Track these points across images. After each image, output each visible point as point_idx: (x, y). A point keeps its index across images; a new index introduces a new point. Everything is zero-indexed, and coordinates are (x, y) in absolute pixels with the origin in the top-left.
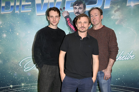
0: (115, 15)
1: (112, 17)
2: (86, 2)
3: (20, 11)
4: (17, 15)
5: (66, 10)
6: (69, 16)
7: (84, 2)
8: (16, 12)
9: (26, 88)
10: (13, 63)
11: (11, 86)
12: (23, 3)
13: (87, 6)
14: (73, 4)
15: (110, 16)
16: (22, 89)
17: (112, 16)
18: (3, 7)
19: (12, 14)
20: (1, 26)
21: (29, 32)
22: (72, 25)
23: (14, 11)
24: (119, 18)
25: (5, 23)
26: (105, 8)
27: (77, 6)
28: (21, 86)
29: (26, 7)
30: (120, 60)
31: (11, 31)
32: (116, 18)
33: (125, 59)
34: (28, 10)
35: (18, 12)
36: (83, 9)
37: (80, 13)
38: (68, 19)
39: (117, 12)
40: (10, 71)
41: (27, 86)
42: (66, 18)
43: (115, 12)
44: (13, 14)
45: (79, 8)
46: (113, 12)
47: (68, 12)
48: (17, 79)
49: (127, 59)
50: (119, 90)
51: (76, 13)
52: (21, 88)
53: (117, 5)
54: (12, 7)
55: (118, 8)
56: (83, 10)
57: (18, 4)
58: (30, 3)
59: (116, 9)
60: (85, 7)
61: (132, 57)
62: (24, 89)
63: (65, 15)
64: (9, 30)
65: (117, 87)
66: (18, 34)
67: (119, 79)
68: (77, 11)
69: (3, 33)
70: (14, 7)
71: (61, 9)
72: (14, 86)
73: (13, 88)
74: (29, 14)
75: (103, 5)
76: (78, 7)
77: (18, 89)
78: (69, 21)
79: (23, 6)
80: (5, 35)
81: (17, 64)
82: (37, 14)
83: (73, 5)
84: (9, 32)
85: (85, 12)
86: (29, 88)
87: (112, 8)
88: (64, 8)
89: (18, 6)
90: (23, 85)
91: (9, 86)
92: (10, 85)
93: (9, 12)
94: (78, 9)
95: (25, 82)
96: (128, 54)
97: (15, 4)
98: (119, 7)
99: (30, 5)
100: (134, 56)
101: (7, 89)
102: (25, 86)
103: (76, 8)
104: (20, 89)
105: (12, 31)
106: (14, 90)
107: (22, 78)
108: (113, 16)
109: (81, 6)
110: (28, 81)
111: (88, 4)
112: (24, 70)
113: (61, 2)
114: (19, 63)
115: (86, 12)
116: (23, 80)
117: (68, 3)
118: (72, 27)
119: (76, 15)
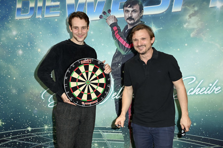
0: (189, 22)
1: (185, 26)
2: (143, 2)
3: (43, 16)
4: (39, 21)
5: (112, 14)
6: (117, 23)
7: (140, 1)
8: (37, 17)
9: (50, 133)
10: (31, 94)
11: (29, 129)
12: (48, 4)
13: (145, 8)
14: (123, 4)
15: (181, 23)
16: (45, 134)
17: (185, 23)
18: (19, 10)
19: (31, 21)
20: (16, 39)
22: (121, 38)
23: (35, 15)
24: (196, 27)
25: (21, 34)
26: (174, 10)
27: (129, 7)
28: (44, 130)
29: (52, 9)
30: (197, 93)
31: (29, 45)
32: (191, 27)
33: (205, 92)
34: (55, 14)
35: (41, 17)
36: (139, 12)
37: (133, 19)
38: (115, 28)
39: (193, 18)
40: (28, 106)
42: (112, 26)
43: (190, 17)
44: (34, 20)
45: (132, 11)
46: (187, 17)
47: (115, 17)
48: (38, 118)
49: (209, 92)
50: (195, 142)
51: (127, 19)
52: (43, 133)
53: (194, 6)
54: (32, 9)
55: (195, 11)
56: (138, 14)
57: (40, 4)
58: (58, 3)
59: (191, 12)
60: (141, 9)
61: (217, 89)
62: (48, 133)
63: (111, 22)
64: (27, 43)
65: (192, 138)
66: (39, 50)
67: (195, 124)
68: (130, 16)
69: (18, 48)
70: (35, 9)
71: (104, 13)
72: (33, 129)
73: (32, 131)
74: (56, 20)
75: (171, 5)
76: (131, 9)
77: (39, 133)
78: (117, 31)
79: (48, 8)
80: (20, 52)
81: (38, 96)
83: (123, 7)
84: (27, 47)
85: (141, 17)
87: (184, 10)
88: (109, 11)
89: (40, 8)
90: (46, 127)
91: (26, 128)
92: (28, 127)
93: (26, 16)
94: (130, 12)
95: (49, 124)
96: (211, 85)
97: (36, 4)
98: (196, 9)
99: (57, 6)
100: (220, 88)
101: (24, 132)
102: (49, 130)
103: (128, 11)
104: (41, 134)
105: (31, 46)
106: (33, 135)
107: (45, 117)
108: (187, 24)
109: (136, 7)
111: (147, 5)
112: (49, 106)
113: (104, 2)
114: (41, 94)
115: (144, 17)
116: (47, 121)
117: (115, 3)
118: (122, 40)
119: (128, 21)
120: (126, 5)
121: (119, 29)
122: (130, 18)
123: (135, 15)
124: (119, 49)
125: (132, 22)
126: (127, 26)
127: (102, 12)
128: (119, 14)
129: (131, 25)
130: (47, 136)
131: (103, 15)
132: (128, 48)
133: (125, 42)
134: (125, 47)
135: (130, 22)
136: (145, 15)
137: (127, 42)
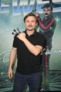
2: (52, 5)
9: (5, 76)
12: (2, 6)
14: (43, 7)
16: (2, 77)
21: (7, 30)
28: (1, 75)
29: (5, 8)
34: (7, 12)
37: (48, 14)
41: (5, 74)
45: (47, 10)
47: (38, 13)
58: (8, 6)
60: (52, 9)
71: (33, 11)
74: (7, 15)
76: (46, 9)
82: (14, 15)
85: (52, 13)
86: (7, 76)
90: (2, 73)
99: (8, 7)
102: (3, 75)
103: (45, 10)
107: (1, 68)
109: (49, 8)
110: (6, 70)
112: (3, 62)
113: (33, 5)
115: (53, 13)
116: (2, 70)
117: (39, 6)
118: (42, 25)
119: (45, 15)
121: (41, 20)
122: (46, 14)
123: (48, 12)
124: (41, 30)
125: (47, 16)
128: (41, 12)
129: (47, 17)
130: (3, 78)
131: (32, 12)
132: (45, 29)
133: (44, 26)
134: (43, 29)
135: (46, 16)
136: (53, 12)
137: (45, 26)
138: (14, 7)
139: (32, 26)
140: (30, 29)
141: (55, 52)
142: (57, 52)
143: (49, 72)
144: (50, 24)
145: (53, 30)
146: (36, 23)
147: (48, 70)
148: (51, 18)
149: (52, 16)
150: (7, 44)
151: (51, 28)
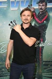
2: (47, 1)
5: (32, 6)
7: (46, 1)
9: (2, 66)
13: (48, 4)
21: (5, 23)
34: (5, 6)
37: (42, 9)
41: (2, 64)
45: (42, 5)
47: (34, 8)
60: (46, 5)
71: (29, 6)
74: (5, 9)
76: (41, 4)
82: (12, 9)
83: (38, 3)
85: (46, 8)
86: (4, 66)
88: (31, 5)
103: (40, 5)
109: (44, 4)
110: (3, 60)
112: (1, 52)
117: (34, 1)
118: (37, 19)
119: (40, 10)
120: (39, 3)
121: (36, 14)
122: (41, 9)
123: (43, 7)
124: (36, 23)
125: (42, 10)
126: (40, 12)
127: (28, 5)
128: (36, 7)
129: (41, 12)
132: (40, 23)
134: (38, 22)
136: (48, 8)
137: (39, 20)
138: (11, 2)
139: (28, 20)
140: (26, 22)
141: (48, 44)
142: (50, 45)
143: (42, 63)
144: (45, 18)
145: (47, 24)
146: (32, 17)
147: (42, 61)
148: (45, 13)
149: (47, 11)
150: (4, 36)
151: (45, 22)
